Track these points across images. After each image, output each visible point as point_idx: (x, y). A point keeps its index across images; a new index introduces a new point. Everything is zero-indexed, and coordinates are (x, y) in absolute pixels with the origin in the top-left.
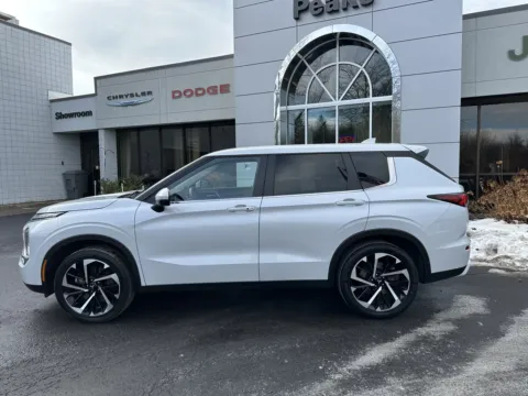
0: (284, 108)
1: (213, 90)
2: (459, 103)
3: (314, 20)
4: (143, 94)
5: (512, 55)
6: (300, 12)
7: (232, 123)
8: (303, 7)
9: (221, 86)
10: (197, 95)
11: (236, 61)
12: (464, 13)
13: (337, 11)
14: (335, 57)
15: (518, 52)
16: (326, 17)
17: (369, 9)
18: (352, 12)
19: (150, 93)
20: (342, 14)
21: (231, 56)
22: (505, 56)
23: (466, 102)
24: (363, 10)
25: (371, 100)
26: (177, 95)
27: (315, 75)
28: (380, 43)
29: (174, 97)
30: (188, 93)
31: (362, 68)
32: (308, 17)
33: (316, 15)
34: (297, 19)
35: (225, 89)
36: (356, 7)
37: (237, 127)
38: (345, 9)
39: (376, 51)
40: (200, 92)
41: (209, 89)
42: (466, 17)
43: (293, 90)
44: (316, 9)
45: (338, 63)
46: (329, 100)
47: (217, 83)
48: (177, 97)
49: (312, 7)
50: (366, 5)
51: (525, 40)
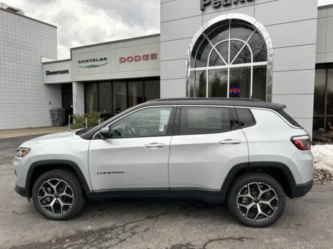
0: (193, 69)
1: (146, 57)
2: (314, 67)
3: (215, 10)
4: (101, 59)
6: (205, 5)
7: (158, 78)
8: (206, 2)
9: (151, 54)
10: (136, 60)
11: (162, 38)
12: (319, 5)
13: (230, 5)
14: (229, 36)
16: (222, 8)
17: (252, 3)
18: (240, 5)
19: (105, 59)
20: (234, 6)
21: (158, 35)
23: (318, 66)
25: (252, 64)
26: (123, 60)
27: (214, 47)
28: (258, 25)
29: (121, 62)
30: (130, 59)
31: (246, 43)
32: (210, 9)
33: (216, 7)
34: (203, 10)
35: (154, 56)
36: (243, 2)
37: (161, 81)
38: (236, 3)
39: (256, 32)
40: (138, 58)
41: (143, 56)
42: (320, 8)
43: (199, 57)
44: (215, 3)
45: (230, 40)
46: (225, 64)
47: (149, 52)
48: (123, 62)
49: (213, 2)
50: (250, 0)
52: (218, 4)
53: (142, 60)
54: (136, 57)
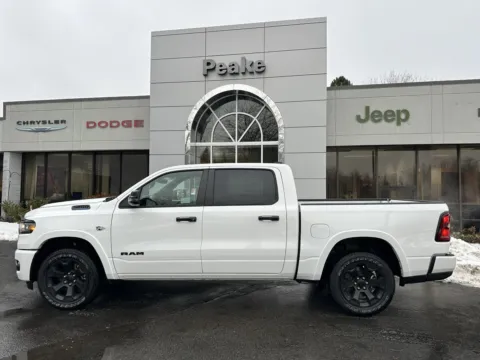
0: (193, 144)
1: (127, 124)
2: (325, 150)
3: (219, 78)
4: (57, 122)
5: (359, 119)
6: (208, 71)
7: (146, 152)
8: (211, 67)
9: (136, 121)
10: (111, 126)
11: (152, 102)
13: (237, 74)
14: (235, 109)
15: (363, 117)
16: (228, 77)
17: (262, 76)
18: (248, 76)
19: (63, 122)
20: (242, 77)
21: (148, 97)
22: (354, 118)
23: (329, 149)
24: (256, 75)
25: (262, 143)
26: (91, 125)
27: (219, 120)
28: (268, 101)
29: (88, 127)
30: (103, 125)
31: (255, 119)
32: (214, 76)
33: (221, 74)
34: (205, 75)
35: (139, 124)
36: (252, 73)
37: (151, 157)
38: (244, 73)
39: (266, 107)
40: (114, 124)
41: (123, 122)
42: (329, 89)
43: (200, 130)
44: (221, 70)
45: (237, 113)
46: (230, 140)
47: (132, 118)
48: (91, 127)
49: (218, 68)
50: (259, 73)
51: (367, 109)
52: (223, 72)
53: (121, 127)
54: (111, 122)
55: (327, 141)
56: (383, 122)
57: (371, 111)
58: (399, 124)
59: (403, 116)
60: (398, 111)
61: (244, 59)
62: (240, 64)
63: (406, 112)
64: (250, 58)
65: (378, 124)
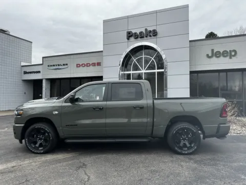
0: (123, 73)
1: (94, 64)
2: (189, 73)
3: (135, 40)
4: (64, 65)
5: (208, 56)
6: (129, 37)
7: (101, 77)
8: (130, 35)
10: (87, 66)
11: (104, 54)
12: (190, 40)
13: (143, 37)
14: (143, 55)
15: (210, 55)
16: (139, 39)
17: (156, 37)
18: (149, 37)
19: (67, 64)
20: (145, 38)
21: (102, 51)
22: (205, 56)
23: (191, 72)
24: (153, 37)
25: (156, 71)
27: (135, 60)
28: (159, 50)
29: (77, 67)
30: (83, 65)
31: (153, 59)
32: (132, 39)
33: (136, 38)
34: (128, 39)
35: (99, 64)
36: (150, 36)
37: (103, 79)
38: (146, 37)
39: (158, 53)
41: (92, 64)
42: (190, 41)
43: (126, 67)
46: (140, 70)
47: (96, 62)
49: (134, 35)
50: (154, 36)
51: (213, 50)
52: (136, 37)
53: (91, 66)
54: (87, 64)
55: (190, 68)
56: (222, 57)
57: (215, 52)
58: (231, 58)
59: (233, 54)
60: (230, 51)
61: (146, 30)
62: (144, 32)
63: (235, 51)
64: (149, 29)
65: (219, 59)
